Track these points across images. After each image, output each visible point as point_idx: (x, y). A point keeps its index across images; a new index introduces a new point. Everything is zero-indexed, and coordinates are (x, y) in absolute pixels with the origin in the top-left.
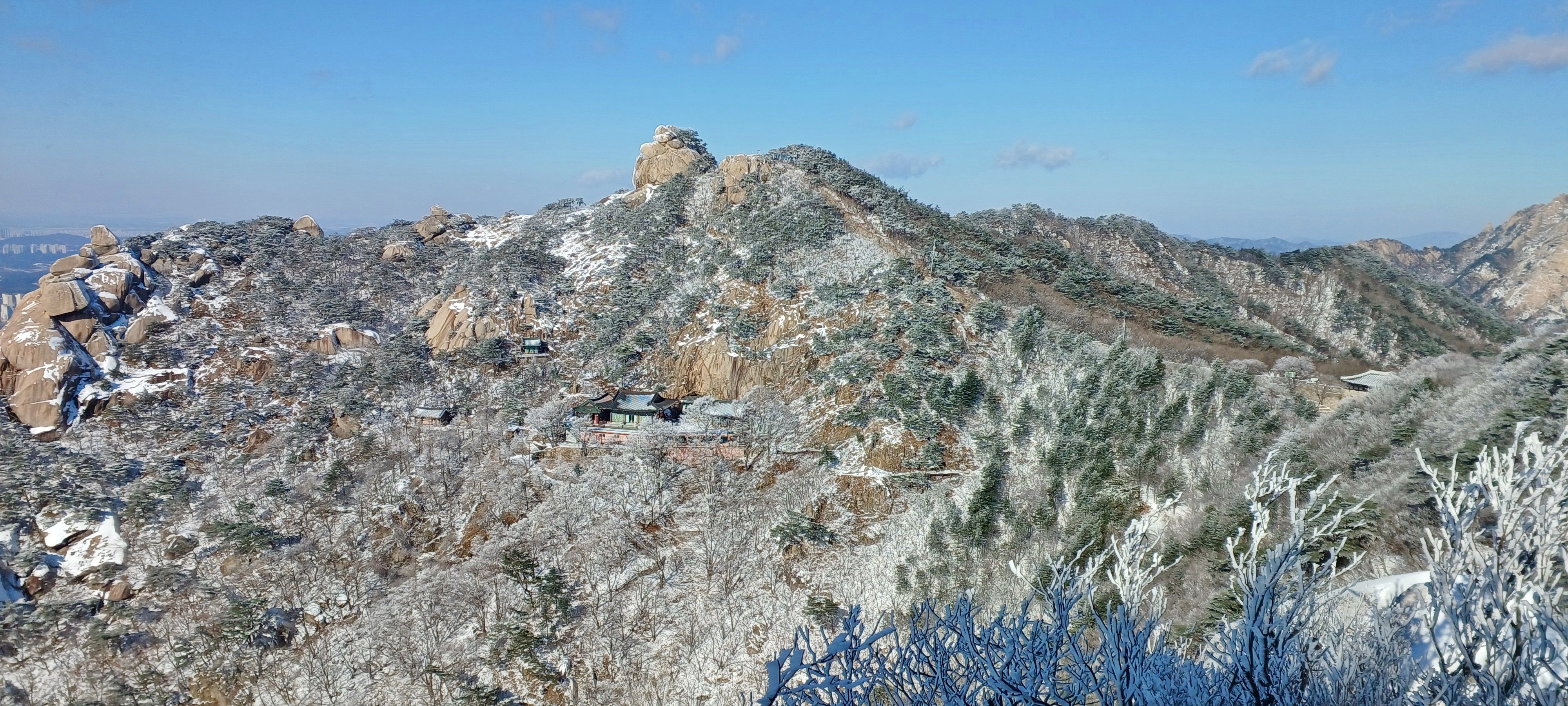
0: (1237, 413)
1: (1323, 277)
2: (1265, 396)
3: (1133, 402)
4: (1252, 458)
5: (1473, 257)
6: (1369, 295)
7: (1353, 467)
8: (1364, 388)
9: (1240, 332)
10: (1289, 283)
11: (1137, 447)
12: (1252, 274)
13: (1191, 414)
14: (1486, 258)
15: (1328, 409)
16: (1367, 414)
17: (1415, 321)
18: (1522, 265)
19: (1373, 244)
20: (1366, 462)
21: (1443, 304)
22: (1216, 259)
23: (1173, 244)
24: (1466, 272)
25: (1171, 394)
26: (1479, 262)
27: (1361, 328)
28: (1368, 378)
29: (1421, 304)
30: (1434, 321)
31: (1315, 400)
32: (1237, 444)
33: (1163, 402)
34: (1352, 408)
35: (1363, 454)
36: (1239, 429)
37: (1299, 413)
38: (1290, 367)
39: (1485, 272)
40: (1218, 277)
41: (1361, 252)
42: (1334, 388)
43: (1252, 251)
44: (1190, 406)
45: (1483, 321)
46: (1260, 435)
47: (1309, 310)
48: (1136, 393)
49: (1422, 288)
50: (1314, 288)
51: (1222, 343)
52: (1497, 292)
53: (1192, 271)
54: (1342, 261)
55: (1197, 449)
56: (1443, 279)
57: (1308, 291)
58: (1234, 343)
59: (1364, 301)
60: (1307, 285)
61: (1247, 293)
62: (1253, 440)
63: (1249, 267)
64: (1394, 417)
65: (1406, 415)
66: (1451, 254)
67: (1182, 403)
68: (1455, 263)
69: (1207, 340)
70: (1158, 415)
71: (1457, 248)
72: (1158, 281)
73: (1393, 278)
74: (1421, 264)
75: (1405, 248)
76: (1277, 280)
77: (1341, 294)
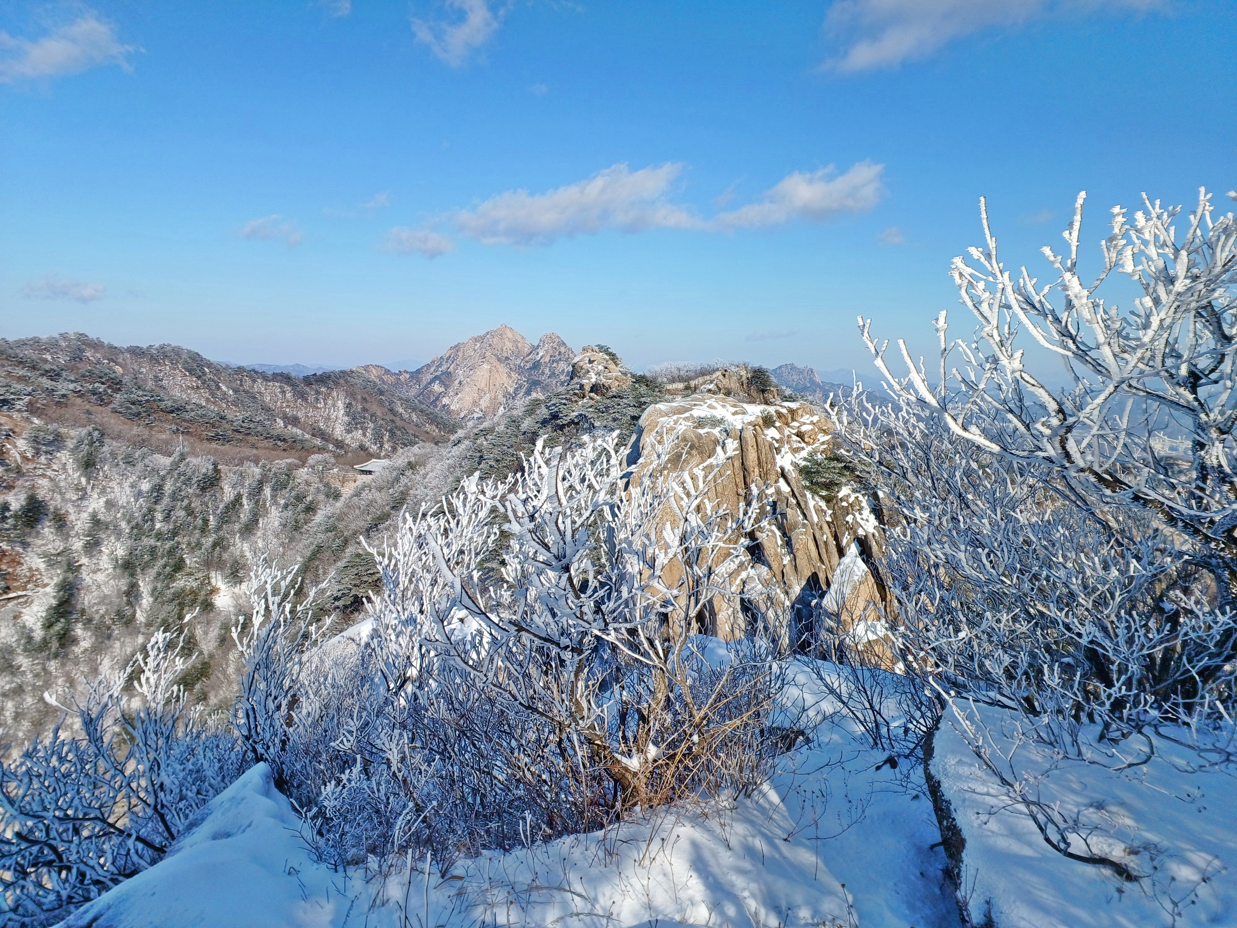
0: (282, 502)
1: (335, 394)
2: (302, 486)
3: (196, 504)
4: (297, 535)
5: (429, 377)
6: (367, 406)
7: (368, 530)
8: (370, 472)
9: (279, 438)
10: (311, 399)
11: (203, 540)
12: (283, 392)
13: (246, 507)
14: (436, 378)
15: (347, 491)
16: (373, 490)
17: (399, 423)
18: (457, 382)
19: (366, 368)
20: (376, 525)
21: (414, 410)
22: (254, 381)
23: (217, 370)
24: (426, 387)
25: (228, 493)
26: (433, 381)
27: (364, 429)
28: (373, 465)
29: (401, 410)
30: (410, 421)
31: (338, 485)
32: (285, 526)
33: (222, 500)
34: (364, 487)
35: (373, 519)
36: (286, 514)
37: (327, 496)
38: (318, 462)
39: (437, 387)
40: (257, 396)
41: (359, 375)
42: (350, 475)
43: (282, 375)
44: (245, 501)
45: (439, 420)
46: (302, 516)
47: (328, 418)
48: (198, 496)
49: (401, 399)
50: (330, 402)
51: (266, 448)
52: (445, 401)
53: (236, 391)
54: (347, 382)
55: (254, 534)
56: (413, 393)
57: (325, 404)
58: (275, 447)
59: (364, 410)
60: (324, 400)
61: (281, 407)
62: (296, 521)
63: (281, 387)
64: (391, 491)
65: (399, 488)
66: (416, 375)
67: (238, 499)
68: (419, 382)
69: (253, 446)
70: (219, 512)
71: (419, 371)
72: (208, 400)
73: (382, 393)
74: (398, 384)
75: (387, 372)
76: (303, 396)
77: (349, 406)
